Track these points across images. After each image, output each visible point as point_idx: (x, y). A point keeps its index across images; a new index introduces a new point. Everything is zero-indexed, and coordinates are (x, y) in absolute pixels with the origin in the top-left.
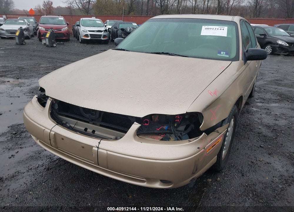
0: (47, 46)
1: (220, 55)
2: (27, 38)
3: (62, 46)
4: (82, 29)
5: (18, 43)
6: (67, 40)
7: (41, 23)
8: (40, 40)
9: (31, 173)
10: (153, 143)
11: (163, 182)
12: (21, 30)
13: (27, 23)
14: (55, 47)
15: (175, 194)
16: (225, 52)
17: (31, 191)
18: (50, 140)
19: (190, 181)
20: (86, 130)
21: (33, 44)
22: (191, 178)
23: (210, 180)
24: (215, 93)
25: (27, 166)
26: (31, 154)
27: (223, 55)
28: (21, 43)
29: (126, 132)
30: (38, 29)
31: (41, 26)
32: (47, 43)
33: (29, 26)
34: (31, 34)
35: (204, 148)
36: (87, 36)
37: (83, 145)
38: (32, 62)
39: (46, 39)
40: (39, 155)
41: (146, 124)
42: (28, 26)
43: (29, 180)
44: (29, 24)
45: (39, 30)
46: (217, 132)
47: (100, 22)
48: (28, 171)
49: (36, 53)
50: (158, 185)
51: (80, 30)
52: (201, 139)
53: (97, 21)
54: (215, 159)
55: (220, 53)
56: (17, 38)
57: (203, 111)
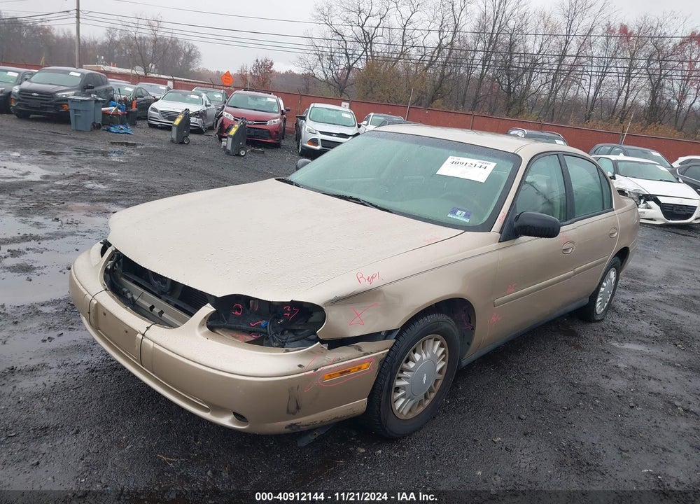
0: (228, 153)
1: (452, 216)
2: (198, 131)
3: (258, 157)
4: (307, 127)
5: (175, 140)
6: (276, 146)
7: (229, 104)
8: (220, 138)
9: (62, 371)
10: (232, 345)
11: (239, 417)
12: (186, 114)
13: (206, 102)
14: (243, 156)
15: (279, 456)
16: (464, 213)
17: (46, 396)
18: (89, 313)
19: (286, 428)
20: (152, 308)
21: (203, 144)
22: (289, 422)
23: (362, 450)
24: (370, 279)
25: (63, 359)
26: (80, 342)
27: (458, 218)
28: (181, 141)
29: (191, 315)
30: (221, 115)
31: (227, 112)
32: (229, 148)
33: (209, 107)
34: (210, 123)
35: (316, 370)
36: (314, 141)
37: (127, 329)
38: (180, 180)
39: (229, 138)
40: (92, 346)
41: (236, 313)
42: (205, 108)
43: (53, 381)
44: (208, 103)
45: (222, 118)
46: (356, 349)
47: (349, 116)
48: (59, 367)
49: (197, 165)
50: (226, 421)
51: (303, 128)
52: (311, 351)
53: (343, 114)
54: (360, 404)
55: (454, 212)
56: (174, 129)
57: (325, 304)
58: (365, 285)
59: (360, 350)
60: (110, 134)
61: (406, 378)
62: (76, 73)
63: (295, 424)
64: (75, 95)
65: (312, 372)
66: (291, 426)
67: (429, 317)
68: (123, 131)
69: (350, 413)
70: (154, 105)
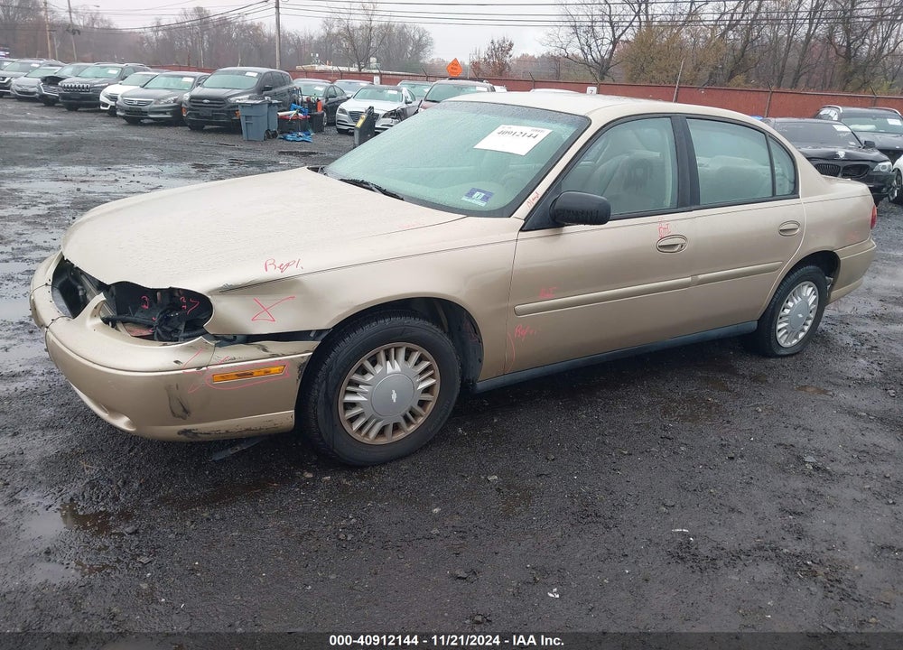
1: (467, 200)
7: (428, 98)
12: (370, 113)
13: (406, 98)
16: (483, 194)
22: (181, 427)
23: (309, 475)
24: (283, 267)
27: (474, 202)
33: (410, 105)
35: (199, 368)
41: (145, 306)
42: (405, 106)
44: (409, 100)
46: (258, 348)
50: (122, 423)
52: (191, 347)
54: (285, 417)
55: (470, 194)
56: (356, 133)
57: (209, 293)
58: (274, 273)
59: (265, 350)
60: (285, 142)
61: (364, 393)
62: (253, 73)
63: (190, 431)
64: (249, 99)
65: (195, 370)
66: (185, 432)
67: (387, 320)
68: (301, 139)
69: (270, 425)
70: (343, 106)
